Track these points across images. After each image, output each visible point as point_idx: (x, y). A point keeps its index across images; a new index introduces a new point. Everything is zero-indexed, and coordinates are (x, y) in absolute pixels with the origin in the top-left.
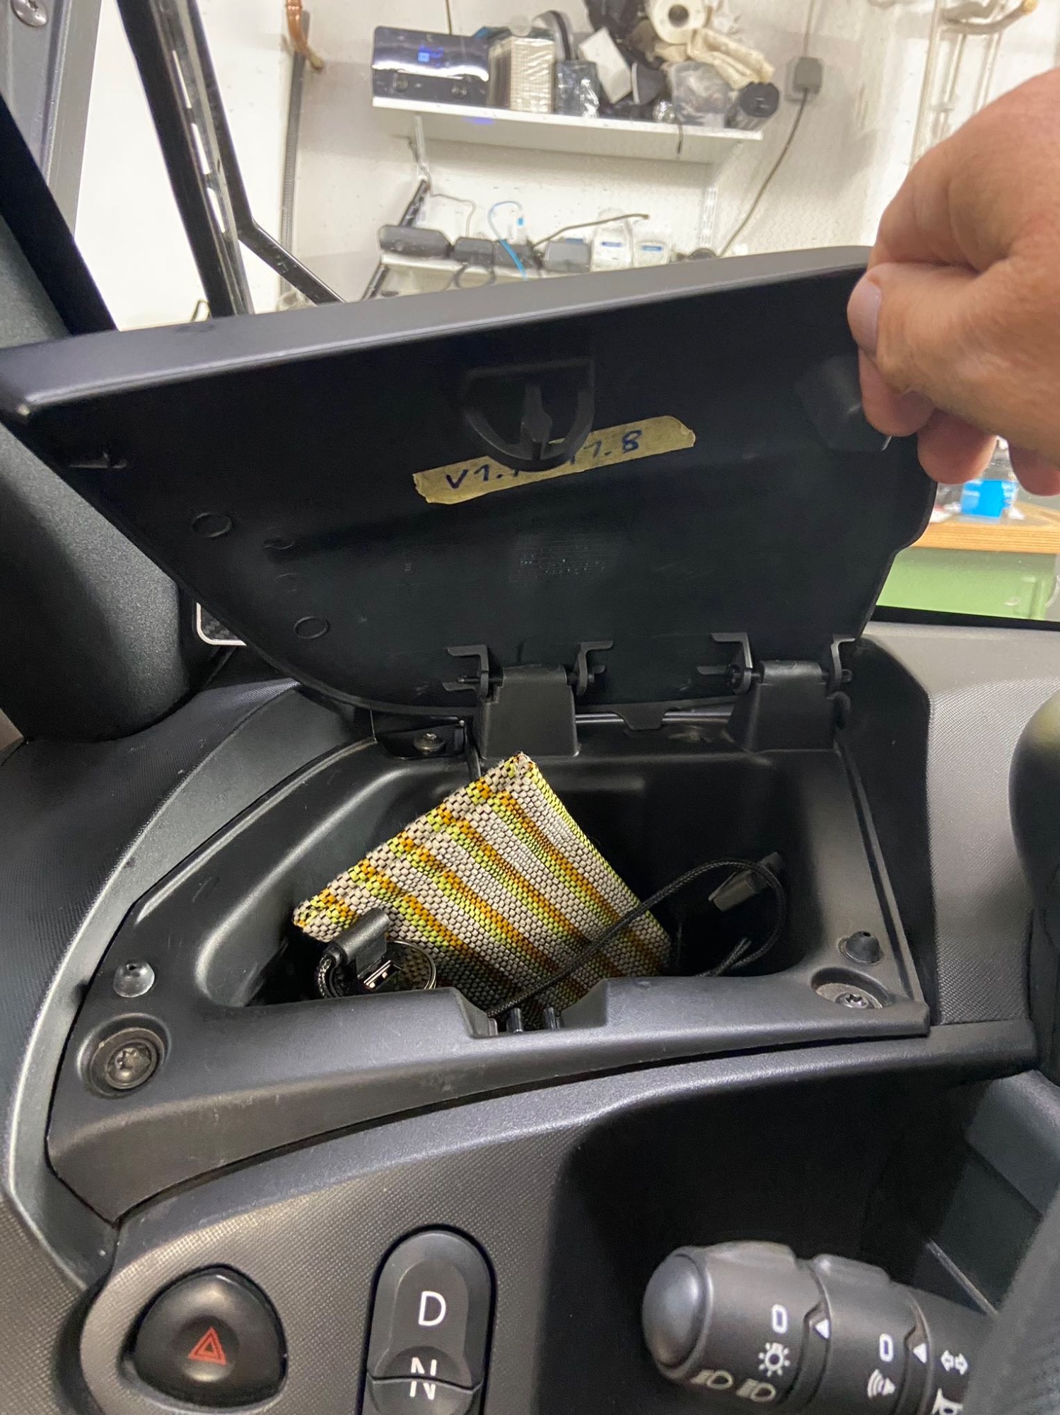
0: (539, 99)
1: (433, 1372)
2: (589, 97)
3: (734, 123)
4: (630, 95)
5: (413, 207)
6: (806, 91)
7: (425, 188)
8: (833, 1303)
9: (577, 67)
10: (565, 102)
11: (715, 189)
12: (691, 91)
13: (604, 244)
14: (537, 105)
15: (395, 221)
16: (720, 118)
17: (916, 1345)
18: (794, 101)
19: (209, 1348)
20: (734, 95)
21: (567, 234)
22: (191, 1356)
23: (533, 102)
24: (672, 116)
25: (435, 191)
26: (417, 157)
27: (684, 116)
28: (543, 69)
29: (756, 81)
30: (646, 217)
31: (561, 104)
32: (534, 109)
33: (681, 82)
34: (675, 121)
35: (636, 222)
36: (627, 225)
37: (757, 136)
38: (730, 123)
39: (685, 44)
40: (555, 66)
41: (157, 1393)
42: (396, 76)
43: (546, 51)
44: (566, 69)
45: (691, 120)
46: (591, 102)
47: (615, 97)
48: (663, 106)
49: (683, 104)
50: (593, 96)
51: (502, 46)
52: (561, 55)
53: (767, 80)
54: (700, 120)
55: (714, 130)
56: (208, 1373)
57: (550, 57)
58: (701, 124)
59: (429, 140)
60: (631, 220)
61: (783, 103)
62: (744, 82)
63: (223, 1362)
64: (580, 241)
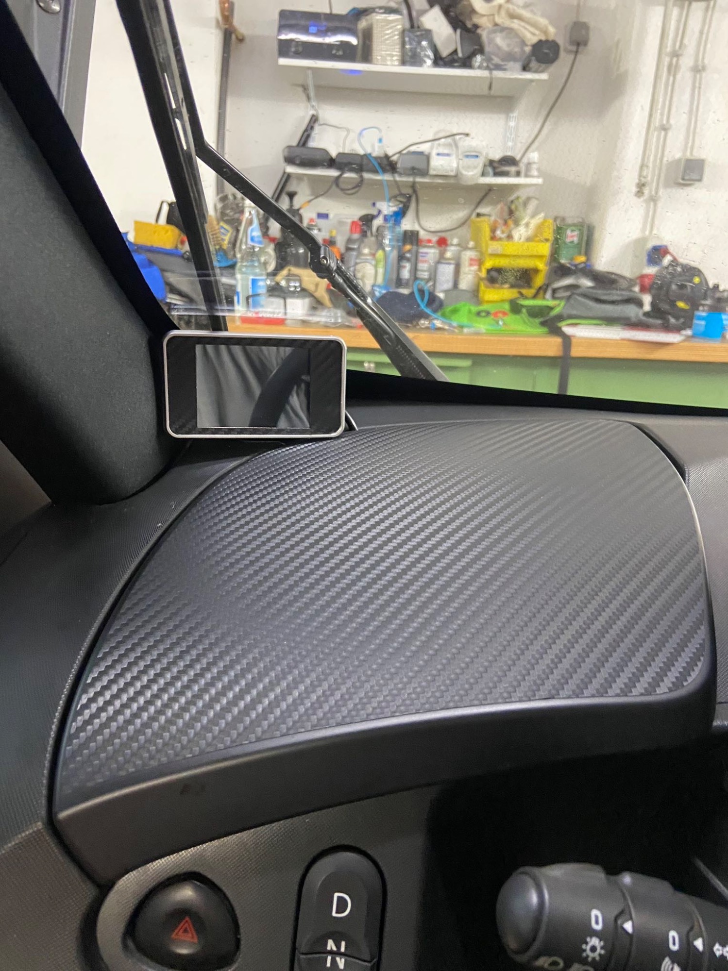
0: (392, 56)
1: (343, 949)
2: (427, 53)
3: (527, 69)
4: (455, 52)
5: (306, 134)
6: (578, 44)
7: (314, 119)
8: (635, 907)
9: (418, 33)
10: (410, 58)
11: (515, 114)
12: (499, 48)
13: (438, 154)
14: (392, 60)
15: (294, 143)
16: (518, 66)
17: (696, 939)
18: (570, 52)
19: (186, 931)
20: (528, 49)
21: (413, 149)
22: (173, 936)
23: (389, 58)
24: (485, 64)
25: (321, 121)
26: (309, 98)
27: (493, 64)
28: (395, 35)
29: (543, 38)
30: (467, 135)
31: (408, 58)
32: (389, 63)
33: (491, 41)
34: (487, 68)
35: (460, 138)
36: (454, 141)
37: (544, 76)
38: (525, 68)
39: (493, 15)
40: (403, 33)
41: (150, 962)
42: (294, 43)
43: (397, 22)
44: (411, 35)
45: (498, 67)
46: (428, 57)
47: (445, 53)
48: (479, 58)
49: (493, 57)
50: (430, 53)
51: (367, 20)
52: (408, 25)
53: (551, 38)
54: (504, 67)
55: (514, 73)
56: (186, 948)
57: (399, 27)
58: (505, 70)
59: (318, 87)
60: (457, 137)
61: (562, 54)
62: (535, 40)
63: (196, 940)
64: (421, 153)
